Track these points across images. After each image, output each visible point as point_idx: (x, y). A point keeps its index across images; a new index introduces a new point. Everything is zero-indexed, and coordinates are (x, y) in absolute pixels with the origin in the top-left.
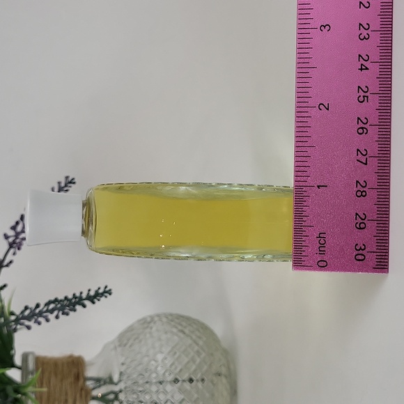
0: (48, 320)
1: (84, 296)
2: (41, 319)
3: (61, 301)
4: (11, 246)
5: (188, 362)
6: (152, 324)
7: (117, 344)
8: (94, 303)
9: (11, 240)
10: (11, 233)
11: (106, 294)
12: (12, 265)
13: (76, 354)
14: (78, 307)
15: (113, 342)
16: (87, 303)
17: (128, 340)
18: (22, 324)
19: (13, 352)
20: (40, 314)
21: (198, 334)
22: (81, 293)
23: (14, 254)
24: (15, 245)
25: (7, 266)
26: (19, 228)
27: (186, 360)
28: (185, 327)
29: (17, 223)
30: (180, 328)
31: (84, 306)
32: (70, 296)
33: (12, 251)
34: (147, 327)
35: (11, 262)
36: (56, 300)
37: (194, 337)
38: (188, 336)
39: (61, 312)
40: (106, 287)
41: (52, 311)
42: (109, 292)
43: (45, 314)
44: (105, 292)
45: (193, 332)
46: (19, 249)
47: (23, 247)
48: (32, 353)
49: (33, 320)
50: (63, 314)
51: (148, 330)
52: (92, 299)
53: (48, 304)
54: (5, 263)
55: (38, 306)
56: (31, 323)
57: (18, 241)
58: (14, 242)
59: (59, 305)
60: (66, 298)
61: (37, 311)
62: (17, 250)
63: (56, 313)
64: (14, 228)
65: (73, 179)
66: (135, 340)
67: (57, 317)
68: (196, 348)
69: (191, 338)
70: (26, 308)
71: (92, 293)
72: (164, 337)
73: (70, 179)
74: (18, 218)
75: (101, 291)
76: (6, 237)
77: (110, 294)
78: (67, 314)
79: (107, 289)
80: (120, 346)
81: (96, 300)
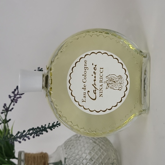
0: (29, 139)
1: (47, 126)
2: (25, 138)
3: (36, 129)
4: (12, 101)
5: (98, 158)
6: (80, 138)
7: (64, 147)
8: (52, 130)
9: (12, 98)
10: (12, 95)
11: (57, 126)
12: (13, 110)
13: (44, 152)
14: (44, 132)
15: (61, 146)
16: (48, 130)
17: (69, 146)
18: (17, 141)
19: (14, 151)
20: (25, 136)
21: (103, 143)
22: (45, 125)
23: (14, 105)
24: (14, 101)
25: (11, 110)
26: (16, 93)
27: (97, 157)
28: (96, 140)
29: (15, 90)
30: (94, 140)
31: (47, 132)
32: (40, 127)
33: (13, 103)
34: (78, 140)
35: (12, 109)
36: (33, 129)
37: (101, 145)
38: (98, 144)
39: (35, 135)
40: (58, 122)
41: (31, 134)
42: (59, 124)
43: (27, 136)
44: (57, 124)
45: (100, 142)
46: (16, 102)
47: (18, 102)
48: (23, 152)
49: (22, 139)
50: (36, 136)
51: (78, 141)
52: (51, 128)
53: (29, 130)
54: (9, 109)
55: (24, 131)
56: (21, 140)
57: (15, 99)
58: (14, 99)
59: (34, 131)
60: (38, 127)
61: (24, 134)
62: (15, 103)
63: (33, 135)
64: (13, 92)
65: (42, 69)
66: (72, 146)
67: (34, 137)
68: (102, 151)
69: (99, 146)
70: (19, 132)
71: (51, 125)
72: (86, 145)
73: (40, 69)
74: (15, 88)
75: (55, 124)
76: (10, 97)
77: (60, 125)
78: (39, 136)
79: (58, 123)
80: (65, 148)
81: (52, 128)
